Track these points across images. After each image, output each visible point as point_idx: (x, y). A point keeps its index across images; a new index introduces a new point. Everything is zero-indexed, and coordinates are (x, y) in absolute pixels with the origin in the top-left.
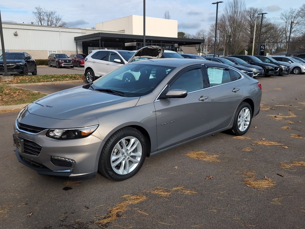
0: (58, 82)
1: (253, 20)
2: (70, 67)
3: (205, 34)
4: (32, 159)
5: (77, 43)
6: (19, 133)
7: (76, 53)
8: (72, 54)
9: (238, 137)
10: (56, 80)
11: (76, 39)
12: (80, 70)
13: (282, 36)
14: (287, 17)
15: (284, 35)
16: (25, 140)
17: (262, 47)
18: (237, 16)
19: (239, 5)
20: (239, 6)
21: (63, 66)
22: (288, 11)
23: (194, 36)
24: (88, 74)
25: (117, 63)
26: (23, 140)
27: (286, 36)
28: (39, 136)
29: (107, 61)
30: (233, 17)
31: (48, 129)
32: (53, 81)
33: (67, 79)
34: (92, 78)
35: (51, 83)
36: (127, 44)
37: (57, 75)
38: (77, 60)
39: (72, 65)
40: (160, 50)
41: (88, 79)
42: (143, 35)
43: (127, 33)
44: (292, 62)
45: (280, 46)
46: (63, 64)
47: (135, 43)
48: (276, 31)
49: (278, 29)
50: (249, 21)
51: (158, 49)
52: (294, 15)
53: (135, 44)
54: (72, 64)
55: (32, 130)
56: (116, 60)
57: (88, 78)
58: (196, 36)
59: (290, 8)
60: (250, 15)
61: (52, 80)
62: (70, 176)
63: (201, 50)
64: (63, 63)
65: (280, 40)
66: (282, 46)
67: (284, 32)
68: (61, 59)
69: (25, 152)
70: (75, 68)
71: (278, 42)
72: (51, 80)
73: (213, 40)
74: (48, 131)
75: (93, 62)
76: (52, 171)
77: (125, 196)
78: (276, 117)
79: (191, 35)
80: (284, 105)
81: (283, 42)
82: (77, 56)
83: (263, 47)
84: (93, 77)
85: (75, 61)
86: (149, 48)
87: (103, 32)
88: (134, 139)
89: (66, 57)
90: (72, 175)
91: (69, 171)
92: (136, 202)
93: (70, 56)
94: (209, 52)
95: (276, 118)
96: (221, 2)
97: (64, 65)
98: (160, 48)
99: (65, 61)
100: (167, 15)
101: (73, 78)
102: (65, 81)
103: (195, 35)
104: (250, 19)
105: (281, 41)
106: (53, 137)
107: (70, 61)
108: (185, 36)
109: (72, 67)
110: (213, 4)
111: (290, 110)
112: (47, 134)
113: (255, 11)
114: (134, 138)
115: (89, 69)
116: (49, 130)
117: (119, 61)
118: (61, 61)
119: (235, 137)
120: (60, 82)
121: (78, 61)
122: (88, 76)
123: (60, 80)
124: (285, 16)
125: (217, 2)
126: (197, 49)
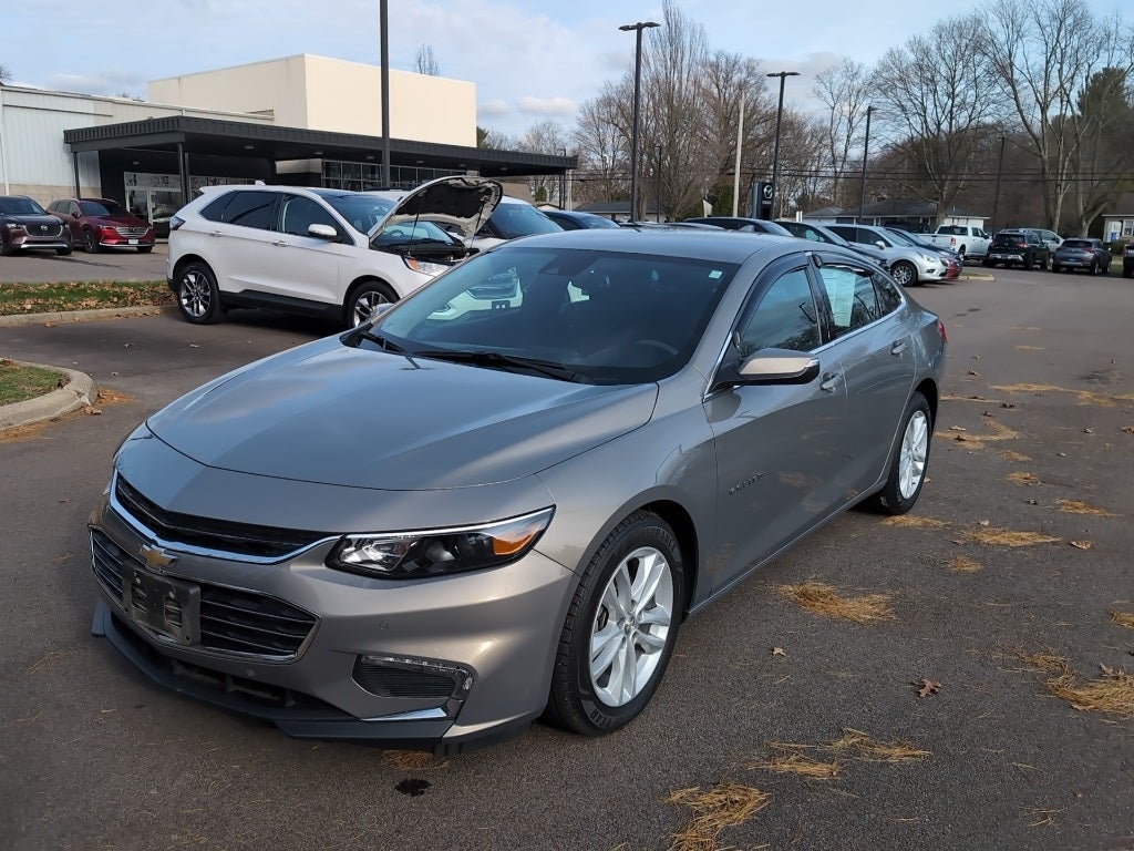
0: (51, 317)
1: (727, 95)
2: (55, 251)
3: (559, 136)
4: (251, 673)
5: (75, 153)
6: (173, 560)
7: (74, 193)
8: (56, 199)
9: (898, 518)
10: (45, 309)
11: (74, 139)
12: (104, 265)
13: (820, 154)
14: (836, 92)
15: (826, 152)
16: (206, 588)
17: (765, 190)
18: (680, 78)
19: (686, 39)
20: (687, 45)
21: (24, 246)
22: (838, 69)
23: (520, 143)
24: (189, 282)
25: (320, 241)
26: (198, 589)
27: (833, 155)
28: (295, 567)
29: (275, 230)
30: (668, 82)
31: (338, 537)
32: (30, 311)
33: (93, 303)
34: (206, 298)
35: (25, 321)
36: (283, 166)
37: (35, 286)
38: (83, 222)
39: (63, 242)
40: (488, 191)
41: (185, 301)
42: (380, 135)
43: (282, 120)
44: (888, 245)
45: (812, 187)
46: (25, 239)
47: (319, 161)
48: (799, 136)
49: (808, 129)
50: (714, 98)
51: (482, 191)
52: (857, 83)
53: (316, 164)
54: (65, 240)
55: (249, 543)
56: (315, 228)
57: (189, 298)
58: (528, 144)
59: (845, 61)
60: (716, 77)
61: (29, 307)
62: (445, 736)
63: (548, 195)
64: (22, 234)
65: (814, 168)
66: (819, 189)
67: (827, 141)
68: (12, 218)
69: (206, 640)
70: (76, 255)
71: (808, 173)
72: (24, 309)
73: (590, 159)
74: (339, 543)
75: (213, 235)
76: (357, 720)
77: (678, 796)
78: (959, 439)
79: (510, 138)
80: (952, 395)
81: (823, 174)
82: (80, 205)
83: (768, 189)
84: (208, 294)
85: (74, 226)
86: (451, 182)
87: (185, 114)
88: (654, 556)
89: (36, 210)
90: (457, 731)
91: (440, 713)
92: (741, 816)
93: (51, 207)
94: (577, 204)
95: (962, 443)
96: (651, 25)
97: (27, 242)
98: (490, 185)
99: (34, 228)
100: (427, 63)
101: (116, 299)
102: (86, 312)
103: (524, 140)
104: (716, 91)
105: (817, 171)
106: (357, 570)
107: (53, 227)
108: (486, 140)
109: (62, 252)
110: (623, 28)
111: (985, 414)
112: (333, 559)
113: (733, 65)
114: (654, 552)
115: (191, 262)
116: (343, 539)
117: (331, 231)
118: (14, 225)
119: (889, 522)
120: (62, 313)
121: (87, 228)
122: (188, 291)
123: (61, 308)
124: (828, 84)
125: (639, 24)
126: (533, 193)
